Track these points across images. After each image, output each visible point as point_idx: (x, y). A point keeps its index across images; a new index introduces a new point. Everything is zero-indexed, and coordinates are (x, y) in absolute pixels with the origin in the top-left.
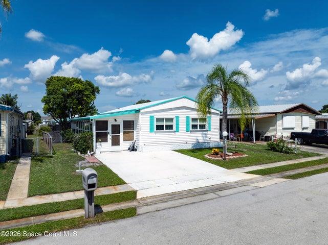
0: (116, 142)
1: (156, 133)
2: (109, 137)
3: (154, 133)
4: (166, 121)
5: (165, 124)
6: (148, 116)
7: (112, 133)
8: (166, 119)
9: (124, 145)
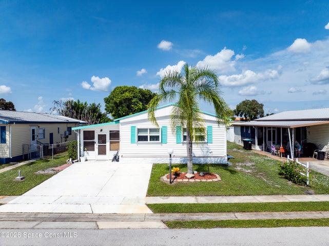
0: (102, 151)
1: (138, 144)
2: (96, 146)
3: (135, 145)
4: (150, 131)
5: (148, 134)
6: (129, 127)
7: (99, 143)
8: (150, 129)
9: (110, 154)
